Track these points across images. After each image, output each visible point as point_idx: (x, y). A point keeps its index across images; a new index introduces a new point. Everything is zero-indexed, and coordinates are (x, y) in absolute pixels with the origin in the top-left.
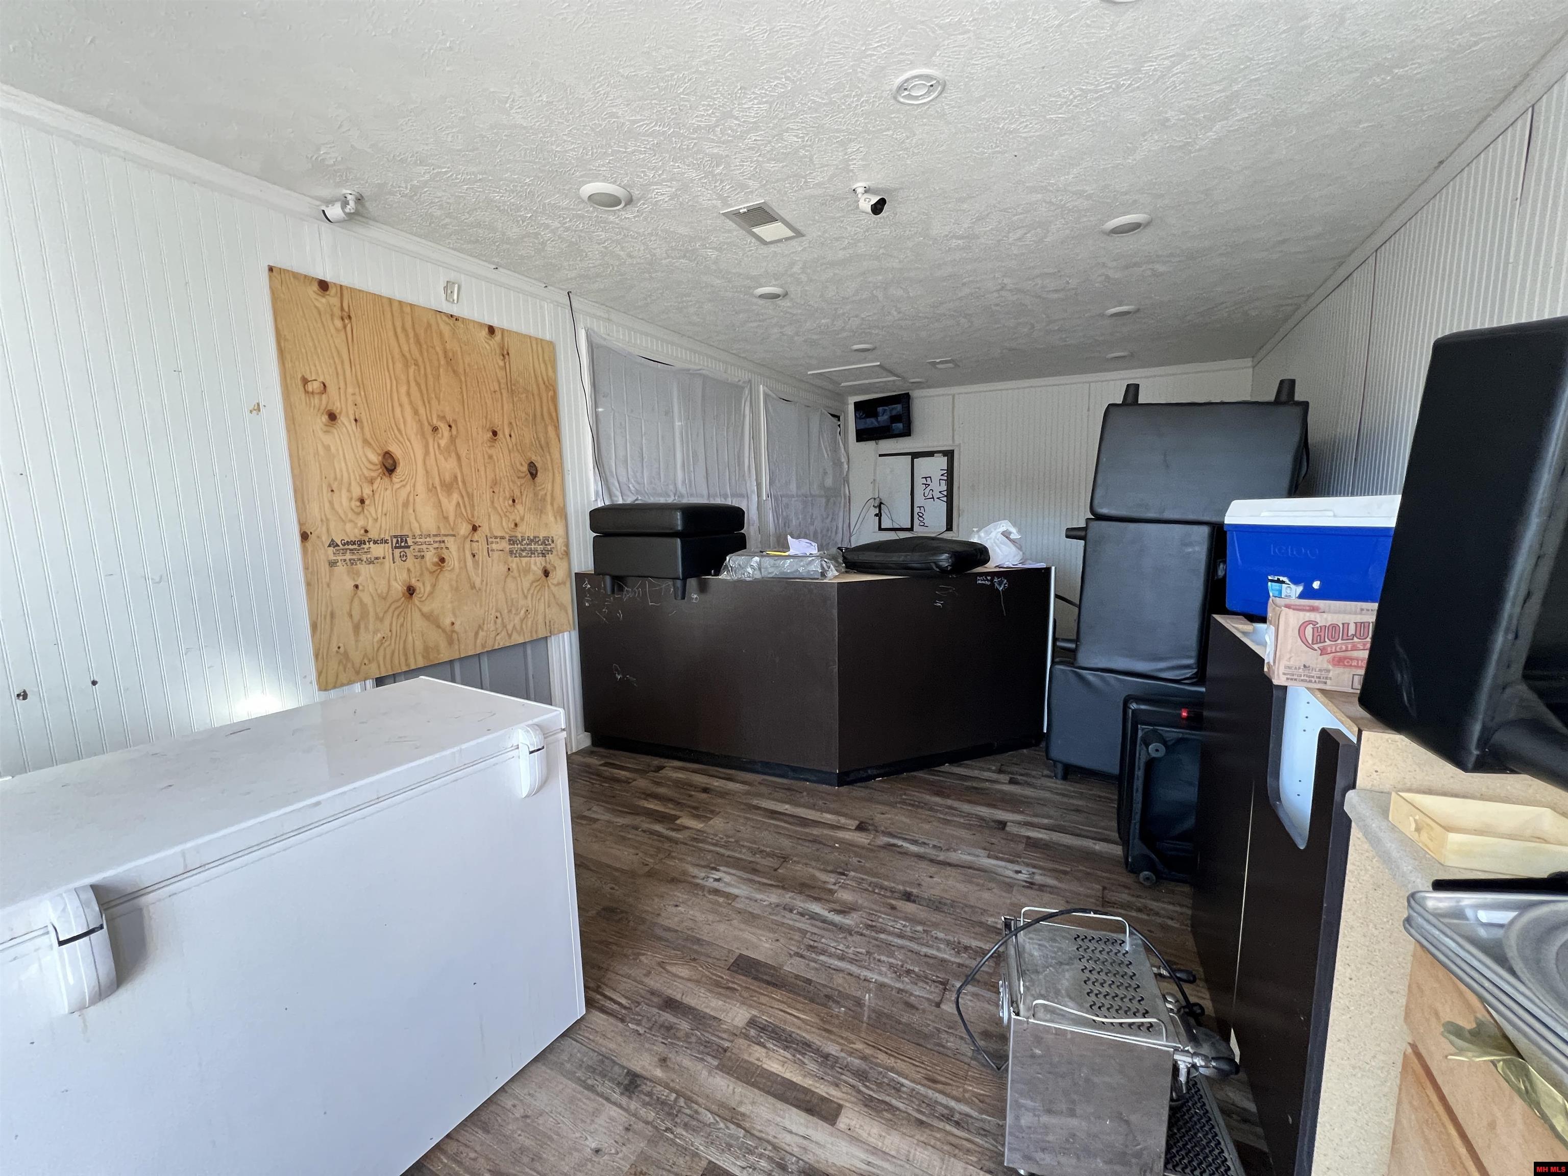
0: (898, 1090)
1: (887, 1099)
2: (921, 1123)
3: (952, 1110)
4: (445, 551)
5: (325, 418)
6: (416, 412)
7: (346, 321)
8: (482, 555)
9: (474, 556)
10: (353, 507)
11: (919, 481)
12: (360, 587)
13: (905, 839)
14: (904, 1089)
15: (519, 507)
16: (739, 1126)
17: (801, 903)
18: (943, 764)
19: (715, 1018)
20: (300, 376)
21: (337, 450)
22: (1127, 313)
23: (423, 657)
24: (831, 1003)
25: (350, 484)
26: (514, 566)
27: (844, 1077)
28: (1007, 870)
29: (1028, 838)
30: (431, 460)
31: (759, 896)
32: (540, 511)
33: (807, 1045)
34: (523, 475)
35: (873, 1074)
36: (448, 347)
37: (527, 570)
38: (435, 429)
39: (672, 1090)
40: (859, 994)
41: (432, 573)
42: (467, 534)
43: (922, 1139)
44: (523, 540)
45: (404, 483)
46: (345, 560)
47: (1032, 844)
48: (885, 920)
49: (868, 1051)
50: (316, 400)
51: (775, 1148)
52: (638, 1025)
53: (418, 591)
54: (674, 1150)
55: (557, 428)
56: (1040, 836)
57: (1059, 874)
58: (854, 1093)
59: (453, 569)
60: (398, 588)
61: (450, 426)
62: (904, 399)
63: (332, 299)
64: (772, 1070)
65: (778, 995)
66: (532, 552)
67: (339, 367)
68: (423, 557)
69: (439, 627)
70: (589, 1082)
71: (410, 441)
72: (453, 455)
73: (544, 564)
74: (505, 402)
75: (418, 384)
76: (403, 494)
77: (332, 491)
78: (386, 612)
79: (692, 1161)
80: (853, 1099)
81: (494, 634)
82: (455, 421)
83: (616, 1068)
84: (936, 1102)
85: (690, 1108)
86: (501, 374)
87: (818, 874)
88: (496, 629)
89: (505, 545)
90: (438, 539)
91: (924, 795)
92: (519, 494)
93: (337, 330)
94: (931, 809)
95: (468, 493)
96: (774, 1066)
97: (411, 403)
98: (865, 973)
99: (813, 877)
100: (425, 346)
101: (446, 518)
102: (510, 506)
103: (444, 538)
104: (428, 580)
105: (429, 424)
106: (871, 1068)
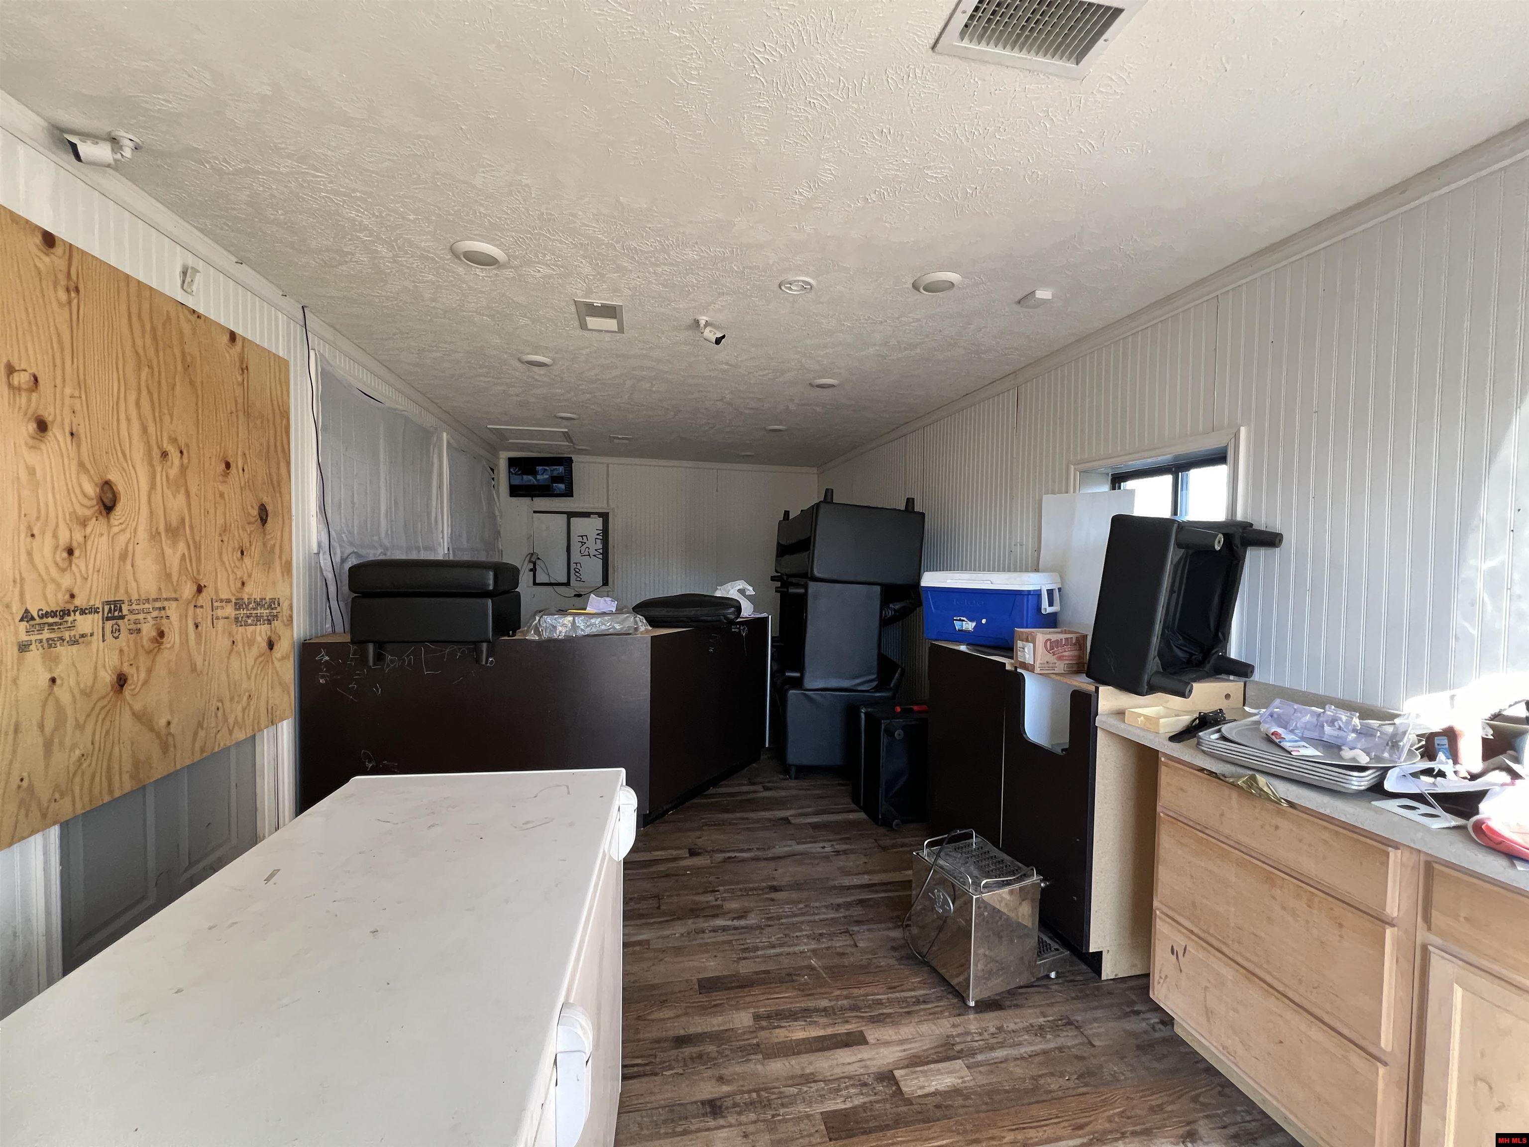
0: (882, 1004)
1: (881, 1011)
2: (908, 1013)
3: (915, 997)
4: (164, 621)
5: (32, 427)
6: (144, 429)
7: (73, 294)
8: (206, 625)
9: (197, 627)
10: (58, 559)
11: (575, 539)
12: (58, 682)
13: (733, 851)
14: (884, 1001)
15: (247, 560)
16: (815, 1081)
17: (702, 924)
18: (708, 789)
19: (726, 1030)
20: (5, 360)
21: (45, 478)
22: (780, 430)
23: (131, 777)
24: (795, 978)
25: (57, 526)
26: (238, 638)
27: (846, 1015)
28: (815, 848)
29: (810, 824)
30: (157, 498)
31: (666, 933)
32: (268, 566)
33: (806, 1010)
34: (253, 520)
35: (860, 1004)
36: (187, 351)
37: (251, 643)
38: (165, 455)
39: (749, 1092)
40: (806, 963)
41: (148, 652)
42: (190, 597)
43: (916, 1020)
44: (249, 603)
45: (123, 526)
46: (41, 641)
47: (815, 826)
48: (774, 910)
49: (845, 992)
50: (23, 399)
51: (850, 1078)
52: (672, 1069)
53: (129, 681)
54: (792, 1123)
55: (288, 463)
56: (815, 820)
57: (846, 840)
58: (861, 1020)
59: (173, 646)
60: (107, 677)
61: (181, 452)
62: (567, 462)
63: (58, 255)
64: (801, 1037)
65: (756, 991)
66: (258, 618)
67: (58, 355)
68: (139, 631)
69: (152, 729)
70: (679, 1129)
71: (134, 467)
72: (183, 491)
73: (269, 633)
74: (240, 427)
75: (150, 394)
76: (122, 539)
77: (33, 535)
78: (88, 716)
79: (811, 1121)
80: (864, 1023)
81: (215, 730)
82: (187, 445)
83: (689, 1107)
84: (905, 997)
85: (773, 1093)
86: (239, 391)
87: (697, 898)
88: (217, 726)
89: (230, 610)
90: (158, 605)
91: (717, 815)
92: (248, 545)
93: (60, 304)
94: (730, 824)
95: (195, 542)
96: (800, 1035)
97: (140, 416)
98: (797, 949)
99: (694, 902)
100: (161, 344)
101: (168, 576)
102: (239, 560)
103: (166, 604)
104: (143, 661)
105: (158, 447)
106: (855, 1001)
